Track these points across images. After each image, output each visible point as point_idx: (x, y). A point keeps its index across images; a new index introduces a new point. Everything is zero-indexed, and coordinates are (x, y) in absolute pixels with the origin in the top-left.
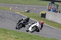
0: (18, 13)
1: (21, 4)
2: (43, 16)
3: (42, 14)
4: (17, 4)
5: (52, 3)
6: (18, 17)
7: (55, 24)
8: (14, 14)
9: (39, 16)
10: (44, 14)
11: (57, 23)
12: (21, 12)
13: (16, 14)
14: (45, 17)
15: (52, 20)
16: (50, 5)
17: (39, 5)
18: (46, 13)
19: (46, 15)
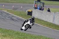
0: (6, 11)
1: (8, 3)
2: (30, 13)
3: (28, 12)
4: (5, 2)
5: (38, 1)
6: (6, 15)
7: (41, 22)
8: (1, 12)
9: (26, 13)
10: (31, 12)
11: (43, 21)
12: (8, 11)
13: (3, 12)
14: (31, 15)
15: (39, 18)
16: (36, 3)
17: (26, 3)
18: (32, 11)
19: (33, 13)
